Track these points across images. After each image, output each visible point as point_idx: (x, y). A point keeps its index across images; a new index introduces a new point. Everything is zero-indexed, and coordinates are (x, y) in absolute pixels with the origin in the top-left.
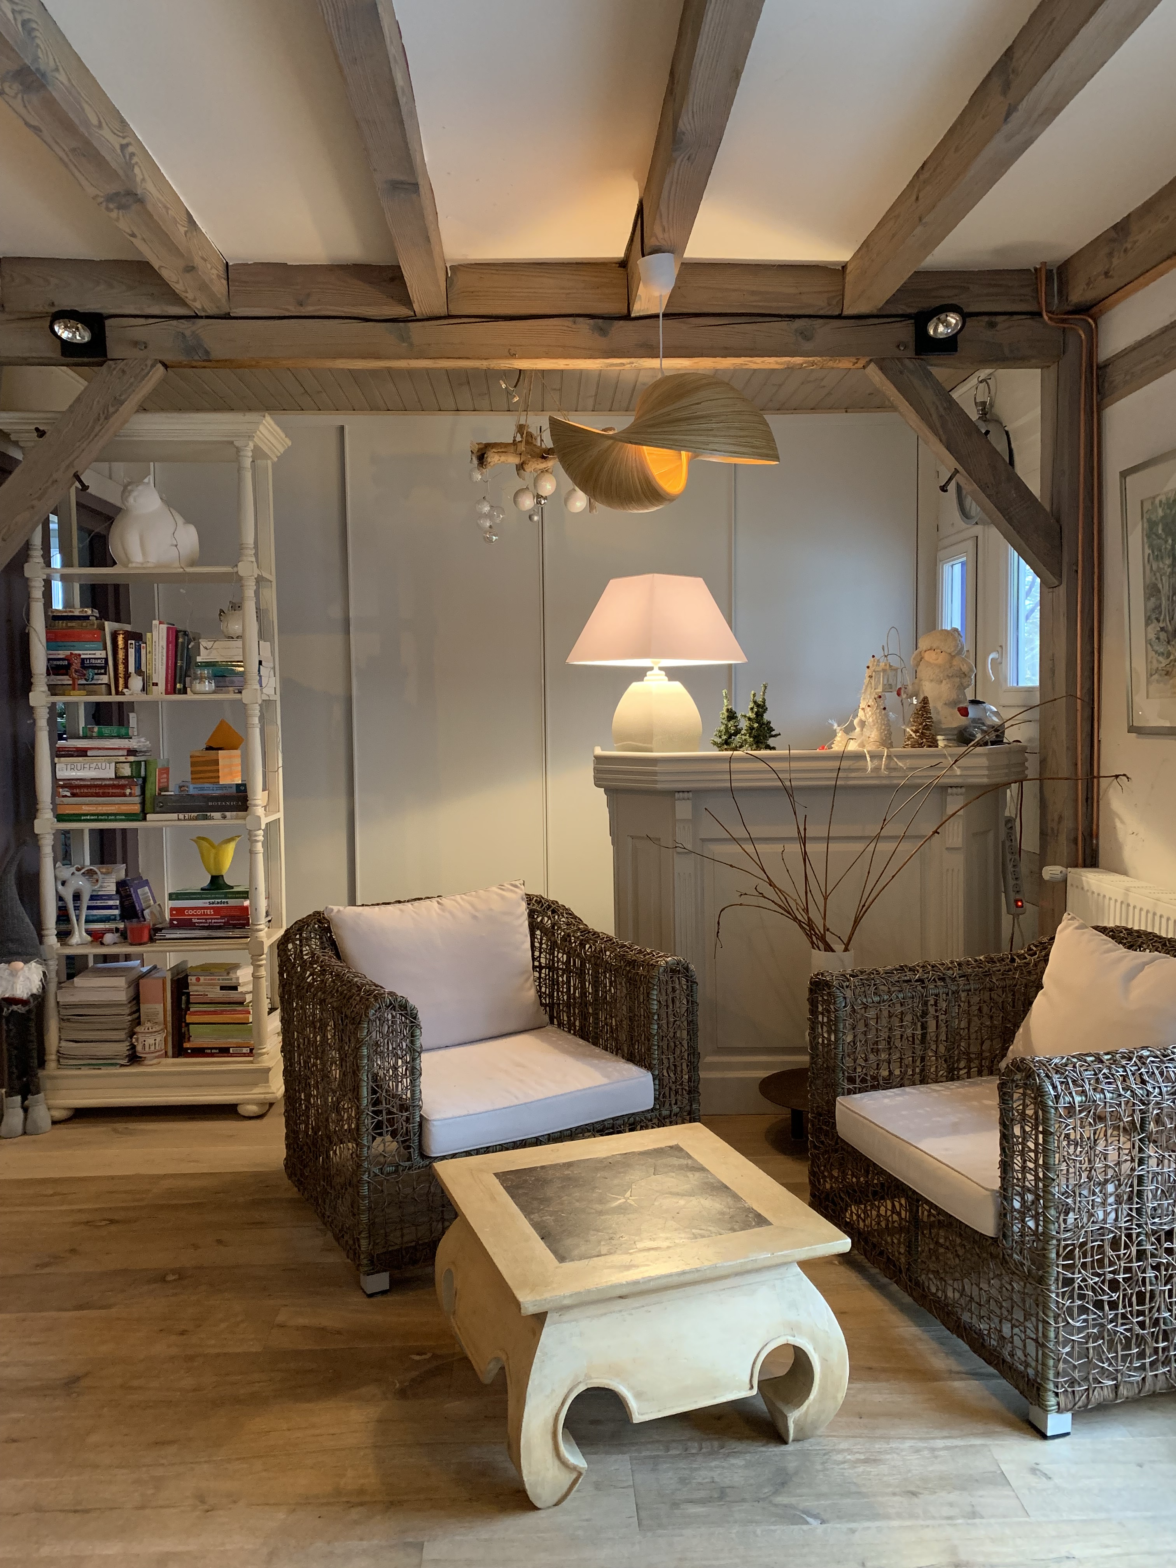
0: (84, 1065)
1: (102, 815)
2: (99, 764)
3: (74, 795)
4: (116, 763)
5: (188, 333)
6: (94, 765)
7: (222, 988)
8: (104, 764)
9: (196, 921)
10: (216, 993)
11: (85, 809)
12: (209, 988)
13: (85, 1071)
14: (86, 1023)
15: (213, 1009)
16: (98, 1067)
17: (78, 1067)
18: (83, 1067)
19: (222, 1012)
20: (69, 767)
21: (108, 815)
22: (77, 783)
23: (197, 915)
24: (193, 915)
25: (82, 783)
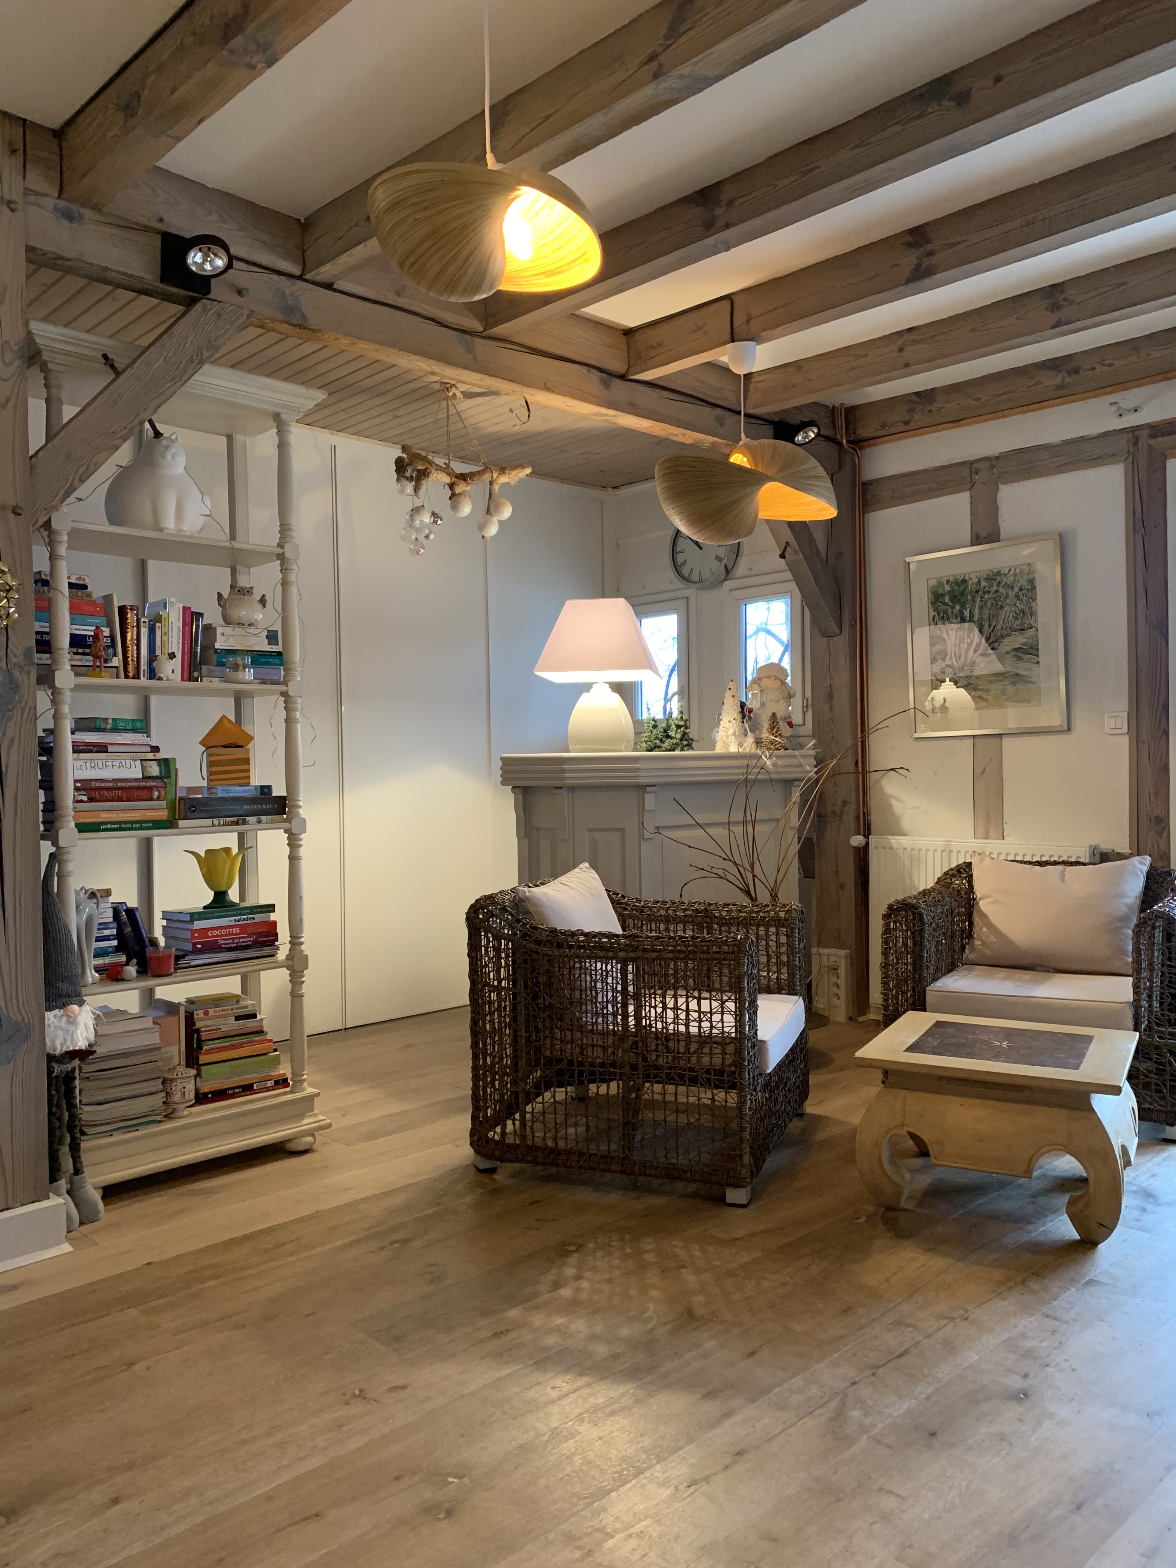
0: (114, 1130)
1: (126, 822)
2: (123, 762)
3: (91, 800)
4: (141, 760)
5: (287, 293)
6: (117, 763)
7: (237, 1018)
8: (128, 762)
9: (223, 942)
10: (231, 1025)
11: (104, 817)
12: (221, 1021)
13: (118, 1137)
14: (111, 1078)
15: (229, 1044)
16: (135, 1127)
17: (110, 1133)
18: (114, 1133)
19: (241, 1045)
20: (88, 764)
21: (132, 822)
22: (98, 785)
23: (222, 935)
24: (217, 936)
25: (103, 785)
